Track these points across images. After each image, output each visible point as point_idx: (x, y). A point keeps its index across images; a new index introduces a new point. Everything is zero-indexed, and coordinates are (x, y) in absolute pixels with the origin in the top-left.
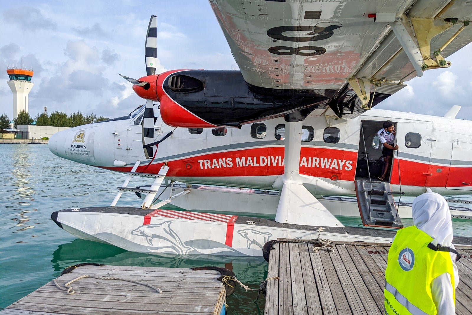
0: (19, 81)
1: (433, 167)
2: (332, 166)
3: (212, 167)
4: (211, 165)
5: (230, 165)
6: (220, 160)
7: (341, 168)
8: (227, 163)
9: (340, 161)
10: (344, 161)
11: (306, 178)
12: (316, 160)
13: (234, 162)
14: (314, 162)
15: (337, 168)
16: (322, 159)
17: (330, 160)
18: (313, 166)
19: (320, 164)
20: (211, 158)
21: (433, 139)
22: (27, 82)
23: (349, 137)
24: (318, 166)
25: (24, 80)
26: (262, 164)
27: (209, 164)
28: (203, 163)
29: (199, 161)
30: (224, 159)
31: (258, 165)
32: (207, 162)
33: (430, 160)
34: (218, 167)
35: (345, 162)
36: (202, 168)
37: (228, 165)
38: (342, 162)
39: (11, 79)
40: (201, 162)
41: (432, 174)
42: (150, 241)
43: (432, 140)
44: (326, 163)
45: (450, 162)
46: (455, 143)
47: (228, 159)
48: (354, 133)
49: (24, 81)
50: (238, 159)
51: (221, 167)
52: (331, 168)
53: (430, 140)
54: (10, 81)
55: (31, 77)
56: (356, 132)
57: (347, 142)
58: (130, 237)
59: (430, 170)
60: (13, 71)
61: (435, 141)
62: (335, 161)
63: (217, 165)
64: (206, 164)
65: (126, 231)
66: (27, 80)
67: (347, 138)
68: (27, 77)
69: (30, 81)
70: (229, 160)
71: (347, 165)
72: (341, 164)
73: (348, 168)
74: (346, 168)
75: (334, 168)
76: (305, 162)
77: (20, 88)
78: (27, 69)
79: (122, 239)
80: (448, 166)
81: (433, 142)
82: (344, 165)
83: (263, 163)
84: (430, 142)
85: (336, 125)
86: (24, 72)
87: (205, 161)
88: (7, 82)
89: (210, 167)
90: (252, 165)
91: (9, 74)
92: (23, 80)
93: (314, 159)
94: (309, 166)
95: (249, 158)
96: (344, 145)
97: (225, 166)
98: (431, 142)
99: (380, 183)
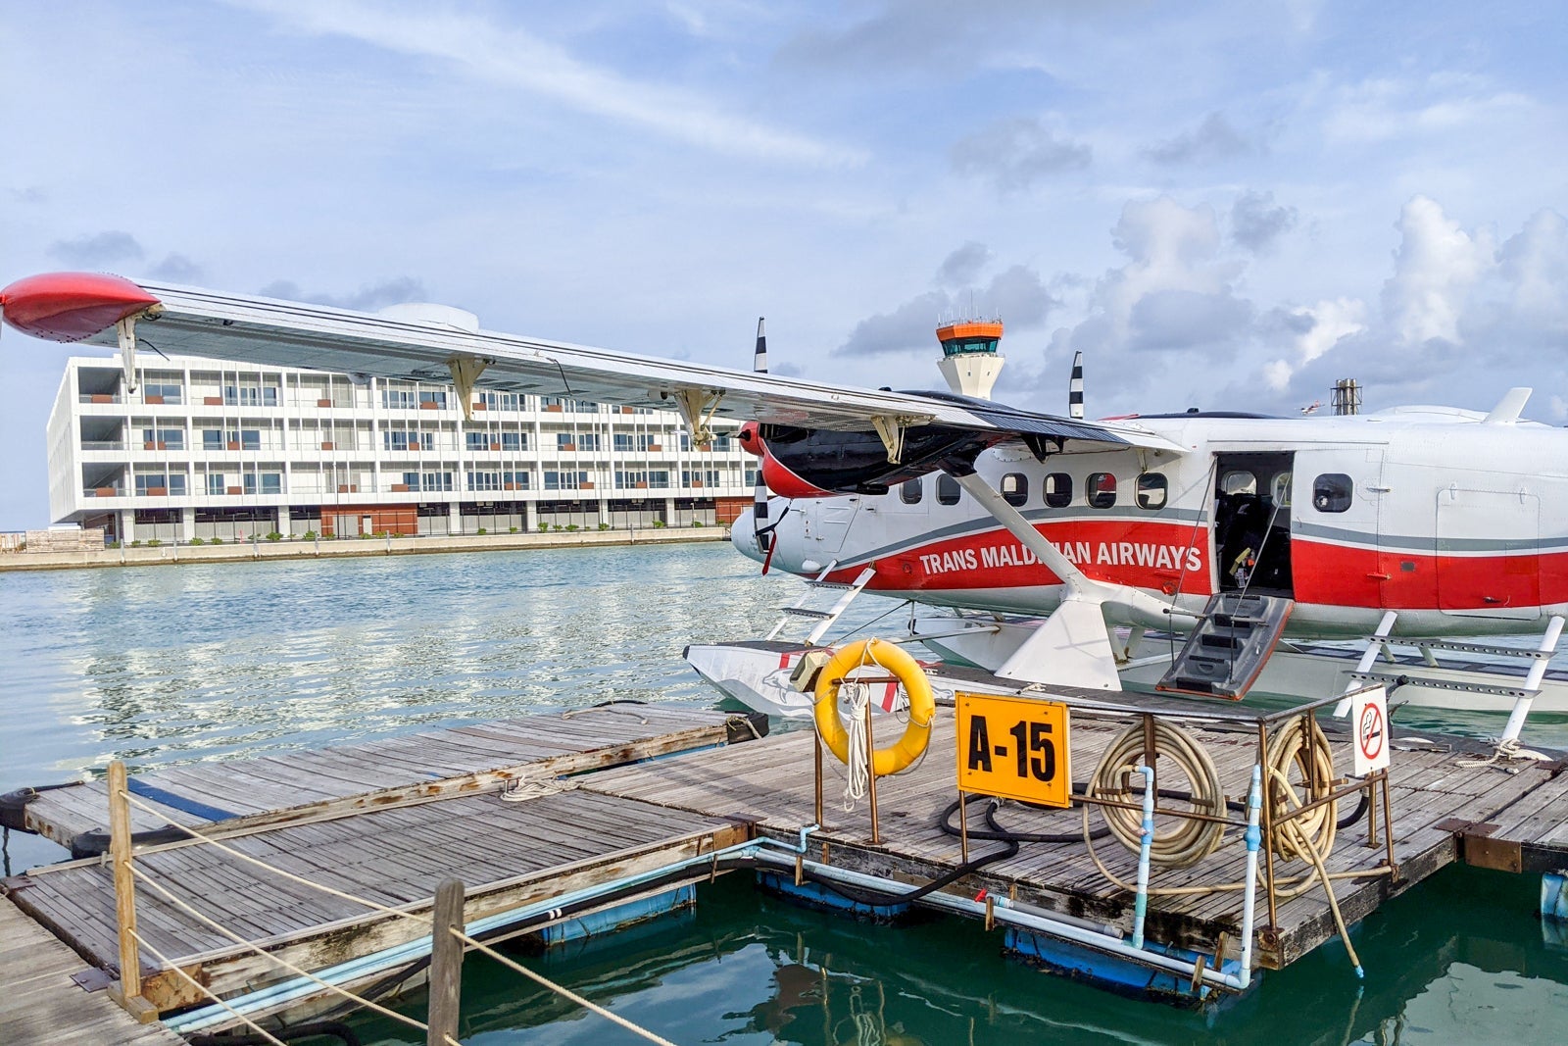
0: (966, 356)
1: (1388, 557)
2: (1160, 561)
3: (943, 568)
4: (942, 565)
5: (972, 564)
6: (954, 553)
7: (1178, 566)
8: (967, 562)
9: (1173, 548)
10: (1182, 549)
11: (1108, 589)
12: (1126, 550)
13: (978, 556)
14: (1123, 554)
15: (1170, 566)
16: (1137, 545)
17: (1154, 547)
18: (1123, 562)
19: (1134, 556)
20: (940, 549)
21: (1382, 488)
22: (987, 355)
23: (1186, 492)
24: (1132, 563)
25: (980, 351)
26: (1027, 562)
27: (938, 563)
28: (929, 561)
29: (921, 558)
30: (961, 552)
31: (1021, 563)
32: (935, 560)
33: (1377, 539)
34: (954, 569)
35: (1185, 551)
36: (928, 572)
37: (968, 565)
38: (1177, 550)
39: (948, 353)
40: (924, 558)
41: (1388, 577)
42: (784, 695)
43: (1379, 490)
44: (1146, 555)
45: (1435, 543)
46: (1445, 495)
47: (969, 551)
48: (1197, 484)
49: (980, 354)
50: (984, 551)
51: (958, 569)
52: (1158, 565)
53: (1375, 490)
54: (944, 359)
55: (996, 339)
56: (1200, 480)
57: (1181, 505)
58: (759, 688)
59: (1383, 566)
60: (951, 330)
61: (1387, 491)
62: (1163, 548)
63: (951, 565)
64: (934, 564)
65: (756, 678)
66: (987, 350)
67: (1182, 496)
68: (987, 343)
69: (995, 351)
70: (970, 554)
71: (1191, 558)
72: (1178, 557)
73: (1193, 564)
74: (1188, 566)
75: (1164, 566)
76: (1106, 552)
77: (969, 374)
78: (986, 321)
79: (750, 690)
80: (1432, 553)
81: (1383, 495)
82: (1184, 559)
83: (1030, 558)
84: (1374, 494)
85: (1159, 468)
86: (979, 329)
87: (932, 556)
88: (938, 363)
89: (941, 571)
90: (1011, 564)
91: (942, 342)
92: (977, 351)
93: (1122, 545)
94: (1116, 562)
95: (1003, 549)
96: (1177, 513)
97: (965, 568)
98: (1377, 494)
99: (1258, 599)
